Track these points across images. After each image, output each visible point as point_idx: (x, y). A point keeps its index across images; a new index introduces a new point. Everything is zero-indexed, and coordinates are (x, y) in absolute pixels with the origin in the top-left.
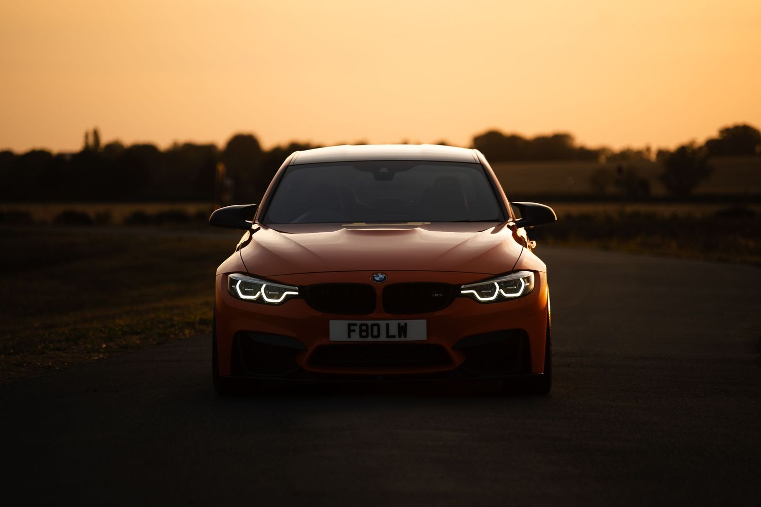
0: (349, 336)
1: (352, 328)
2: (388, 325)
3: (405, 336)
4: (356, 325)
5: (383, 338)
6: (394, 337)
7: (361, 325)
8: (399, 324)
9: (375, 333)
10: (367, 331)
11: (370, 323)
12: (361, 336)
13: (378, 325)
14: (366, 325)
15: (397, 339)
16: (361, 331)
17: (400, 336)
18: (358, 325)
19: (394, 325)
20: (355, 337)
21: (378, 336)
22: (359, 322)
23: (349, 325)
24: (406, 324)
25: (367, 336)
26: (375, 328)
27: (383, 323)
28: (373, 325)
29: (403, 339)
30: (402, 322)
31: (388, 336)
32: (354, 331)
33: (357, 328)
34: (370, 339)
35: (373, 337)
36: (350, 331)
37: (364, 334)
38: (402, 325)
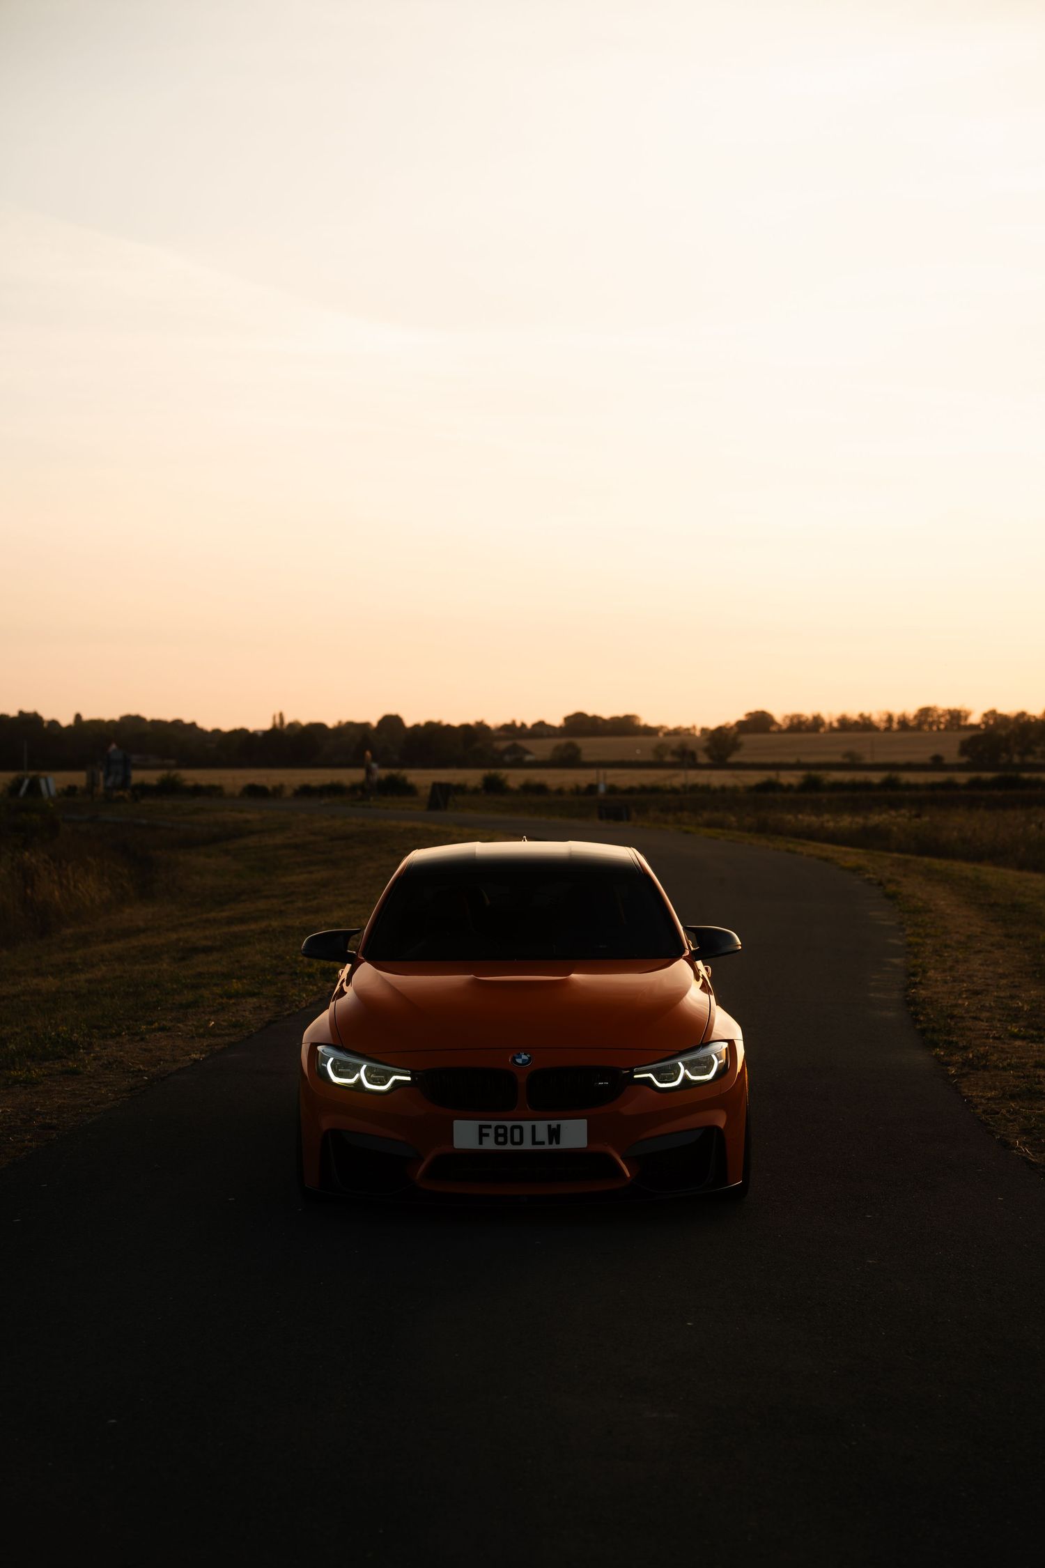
0: (481, 1143)
1: (485, 1131)
2: (534, 1127)
3: (558, 1142)
4: (489, 1127)
5: (527, 1145)
6: (543, 1143)
7: (497, 1127)
8: (550, 1126)
9: (517, 1139)
10: (505, 1135)
11: (509, 1124)
12: (497, 1142)
13: (521, 1128)
14: (505, 1128)
15: (547, 1146)
16: (497, 1135)
17: (551, 1143)
18: (494, 1127)
19: (542, 1127)
20: (489, 1144)
21: (521, 1142)
22: (494, 1124)
23: (481, 1127)
24: (559, 1126)
25: (505, 1143)
26: (517, 1132)
27: (527, 1125)
28: (513, 1128)
29: (554, 1146)
30: (554, 1124)
31: (534, 1142)
32: (487, 1135)
33: (491, 1132)
34: (509, 1146)
35: (513, 1143)
36: (482, 1135)
37: (501, 1139)
38: (554, 1127)
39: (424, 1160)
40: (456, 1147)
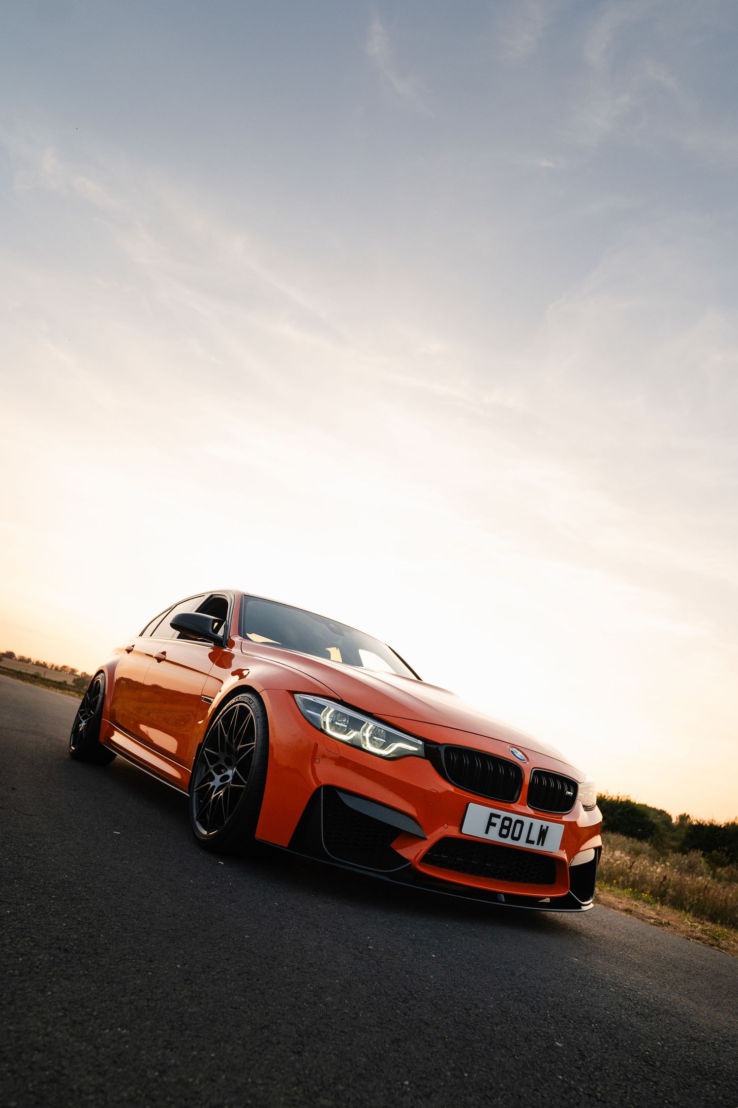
0: (487, 832)
1: (494, 820)
2: (532, 824)
3: (543, 844)
4: (498, 816)
5: (522, 843)
6: (532, 842)
7: (506, 818)
8: (542, 826)
9: (516, 835)
10: (508, 828)
11: (515, 817)
12: (501, 835)
13: (522, 824)
14: (510, 820)
15: (534, 847)
16: (503, 827)
17: (538, 844)
18: (502, 818)
19: (538, 824)
20: (493, 835)
21: (517, 839)
22: (504, 814)
23: (492, 815)
24: (547, 827)
25: (505, 836)
26: (519, 826)
27: (527, 821)
28: (518, 821)
29: (539, 848)
30: (545, 824)
31: (528, 841)
32: (494, 825)
33: (498, 822)
34: (509, 841)
35: (513, 838)
36: (490, 824)
37: (504, 832)
38: (544, 828)
39: (426, 839)
40: (463, 831)
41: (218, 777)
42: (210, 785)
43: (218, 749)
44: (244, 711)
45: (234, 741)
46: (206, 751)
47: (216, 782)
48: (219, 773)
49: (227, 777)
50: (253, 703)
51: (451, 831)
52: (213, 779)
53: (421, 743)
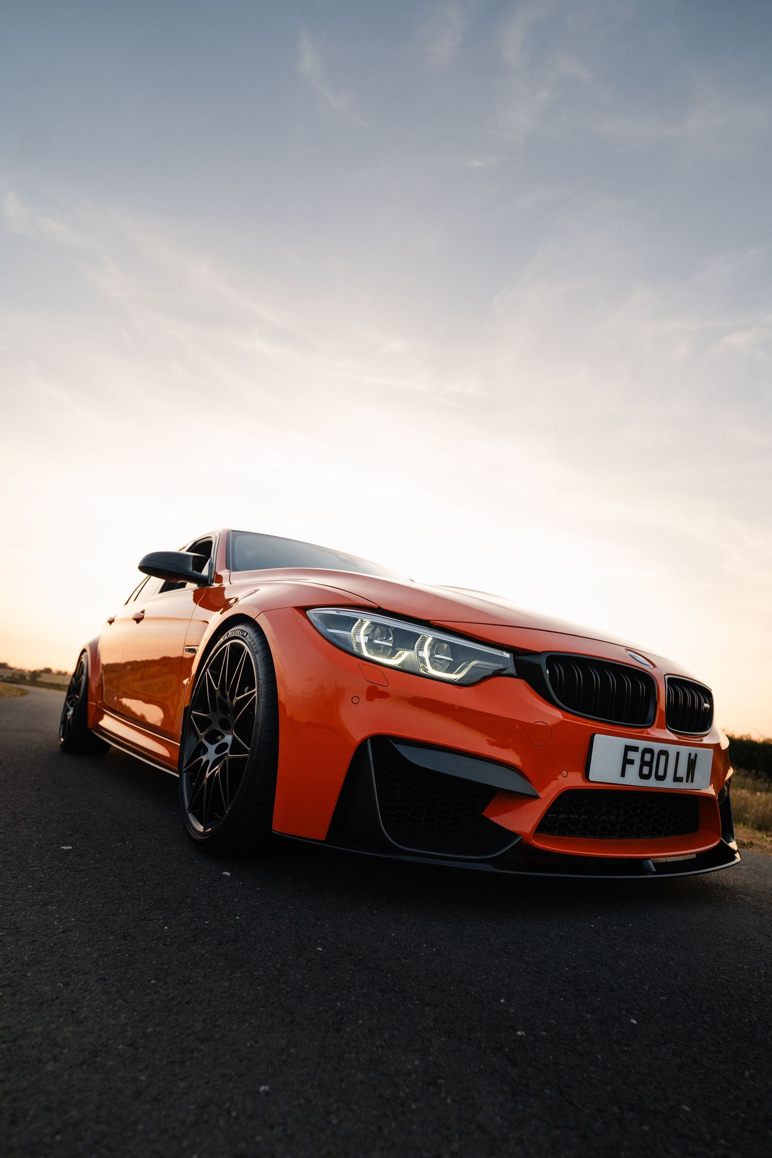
0: (623, 775)
1: (631, 755)
2: (678, 754)
3: (692, 781)
4: (635, 749)
5: (668, 784)
6: (681, 780)
7: (645, 751)
8: (690, 754)
9: (661, 773)
10: (649, 764)
11: (657, 747)
12: (642, 776)
13: (667, 755)
14: (651, 752)
15: (684, 786)
16: (643, 763)
17: (687, 781)
18: (640, 750)
19: (684, 756)
20: (632, 778)
21: (663, 777)
22: (642, 744)
23: (628, 748)
24: (696, 755)
25: (647, 777)
26: (663, 758)
27: (672, 749)
28: (661, 753)
29: (689, 786)
30: (693, 751)
31: (677, 779)
32: (632, 762)
33: (636, 757)
34: (652, 783)
35: (658, 778)
36: (627, 761)
37: (646, 770)
38: (693, 757)
39: (537, 797)
40: (591, 778)
41: (212, 748)
42: (201, 760)
43: (209, 710)
44: (237, 650)
45: (228, 694)
46: (194, 715)
47: (211, 755)
48: (212, 742)
49: (224, 746)
50: (248, 636)
51: (574, 780)
52: (206, 751)
53: (507, 655)
